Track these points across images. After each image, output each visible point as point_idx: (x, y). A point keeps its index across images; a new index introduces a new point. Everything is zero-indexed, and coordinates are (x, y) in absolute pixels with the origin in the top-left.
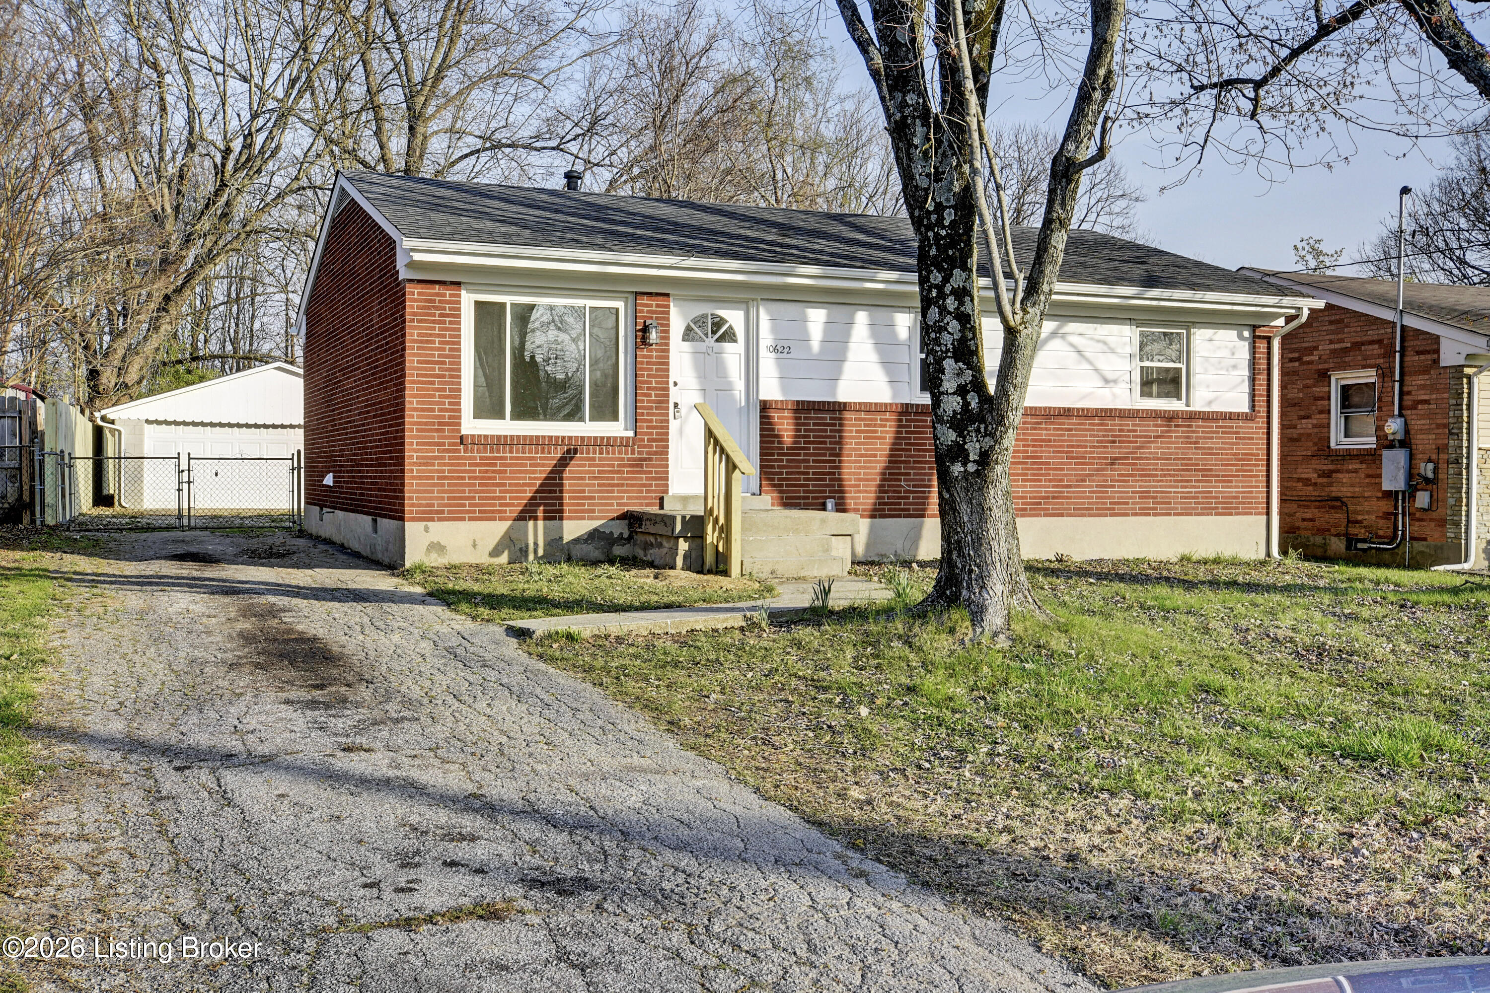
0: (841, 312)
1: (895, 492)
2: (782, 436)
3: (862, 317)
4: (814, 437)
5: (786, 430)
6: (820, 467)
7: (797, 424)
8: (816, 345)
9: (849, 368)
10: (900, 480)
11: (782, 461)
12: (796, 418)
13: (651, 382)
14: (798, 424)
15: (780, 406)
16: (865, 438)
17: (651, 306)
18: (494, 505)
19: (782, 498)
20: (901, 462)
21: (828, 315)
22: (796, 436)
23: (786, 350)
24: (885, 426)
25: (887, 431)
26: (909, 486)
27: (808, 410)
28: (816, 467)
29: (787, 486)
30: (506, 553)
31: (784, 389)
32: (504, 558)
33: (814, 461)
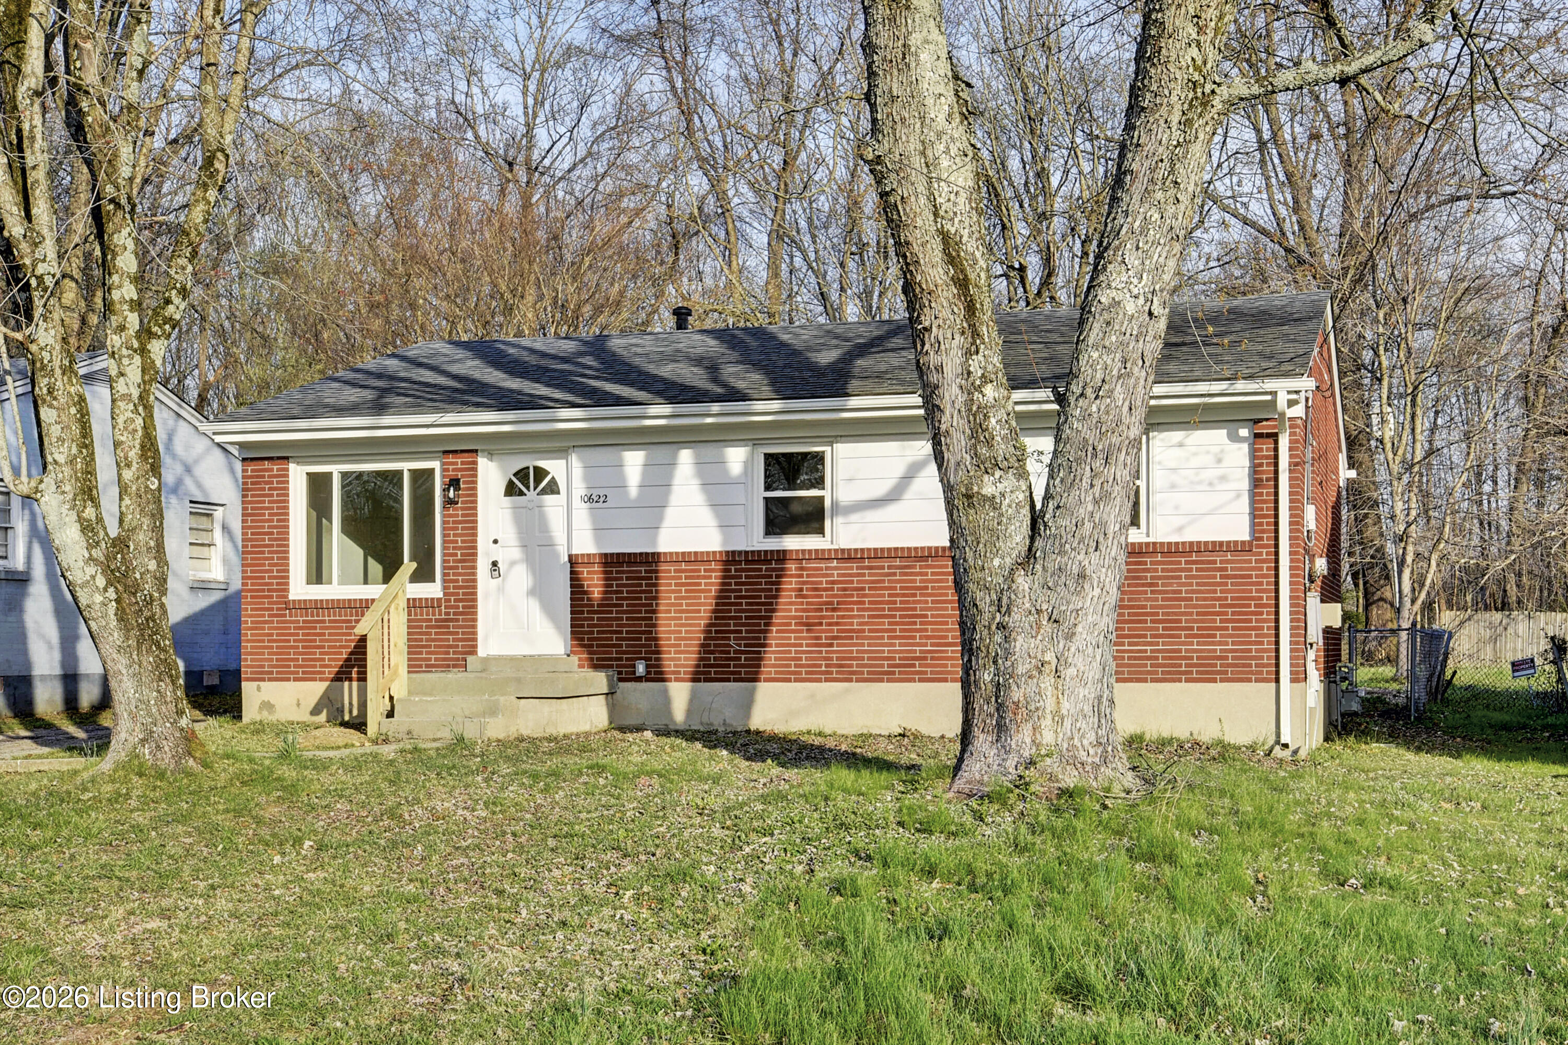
0: (661, 453)
1: (722, 652)
2: (593, 592)
3: (686, 456)
4: (628, 592)
5: (596, 586)
6: (634, 626)
7: (606, 579)
8: (633, 491)
9: (671, 515)
10: (729, 638)
11: (593, 619)
12: (605, 572)
13: (457, 542)
14: (608, 578)
15: (588, 559)
16: (686, 591)
17: (456, 463)
18: (315, 666)
19: (592, 659)
20: (730, 618)
21: (647, 457)
22: (605, 592)
23: (602, 499)
24: (710, 577)
25: (711, 583)
26: (740, 645)
27: (621, 564)
28: (629, 625)
29: (598, 646)
30: (325, 711)
31: (598, 540)
32: (323, 717)
33: (627, 619)
